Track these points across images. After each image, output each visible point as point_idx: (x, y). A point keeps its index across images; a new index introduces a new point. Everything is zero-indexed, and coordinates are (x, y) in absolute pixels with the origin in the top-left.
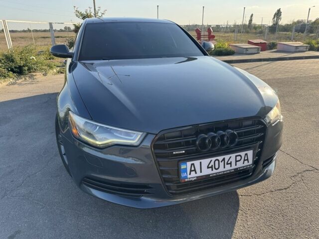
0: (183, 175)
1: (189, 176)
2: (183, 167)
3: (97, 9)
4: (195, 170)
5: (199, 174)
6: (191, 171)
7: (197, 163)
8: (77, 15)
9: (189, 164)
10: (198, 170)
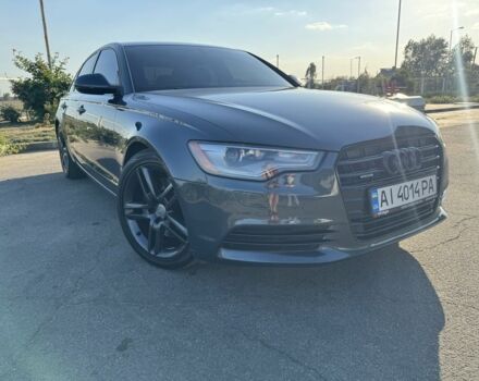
0: (375, 207)
1: (381, 209)
2: (374, 196)
3: (52, 56)
4: (386, 201)
5: (391, 206)
6: (382, 201)
7: (387, 189)
8: (17, 64)
9: (380, 191)
10: (389, 201)
